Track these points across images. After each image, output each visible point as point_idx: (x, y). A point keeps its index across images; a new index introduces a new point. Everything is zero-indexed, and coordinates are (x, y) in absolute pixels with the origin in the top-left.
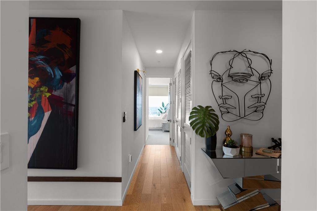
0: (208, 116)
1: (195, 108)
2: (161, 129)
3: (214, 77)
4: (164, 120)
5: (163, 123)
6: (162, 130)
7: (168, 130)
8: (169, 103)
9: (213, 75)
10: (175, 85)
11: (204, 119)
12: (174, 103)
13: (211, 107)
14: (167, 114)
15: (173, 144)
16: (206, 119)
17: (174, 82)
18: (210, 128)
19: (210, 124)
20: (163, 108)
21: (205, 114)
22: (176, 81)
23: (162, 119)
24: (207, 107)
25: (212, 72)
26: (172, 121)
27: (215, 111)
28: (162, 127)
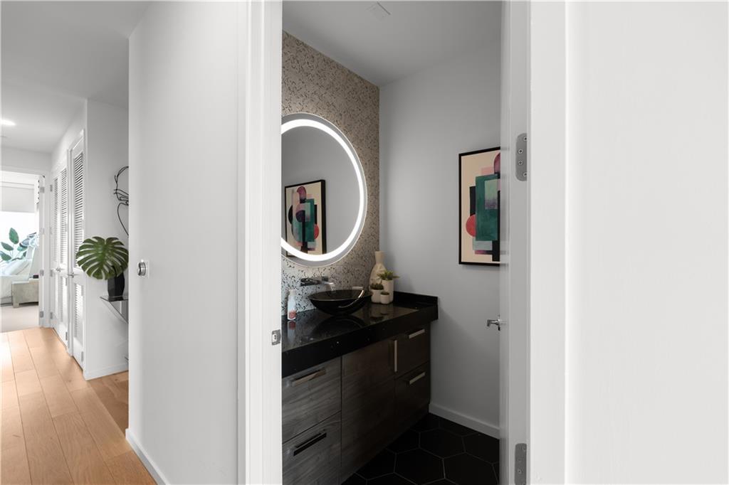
0: (110, 251)
1: (88, 241)
2: (9, 301)
3: (122, 199)
4: (19, 275)
5: (15, 284)
6: (11, 304)
7: (36, 301)
8: (38, 233)
9: (119, 196)
10: (54, 191)
11: (103, 254)
12: (51, 233)
13: (116, 239)
14: (31, 260)
15: (50, 322)
16: (107, 255)
17: (51, 186)
18: (113, 267)
19: (113, 262)
20: (16, 246)
21: (105, 249)
22: (56, 184)
23: (12, 274)
24: (110, 239)
25: (118, 191)
26: (47, 273)
27: (122, 244)
28: (12, 297)
